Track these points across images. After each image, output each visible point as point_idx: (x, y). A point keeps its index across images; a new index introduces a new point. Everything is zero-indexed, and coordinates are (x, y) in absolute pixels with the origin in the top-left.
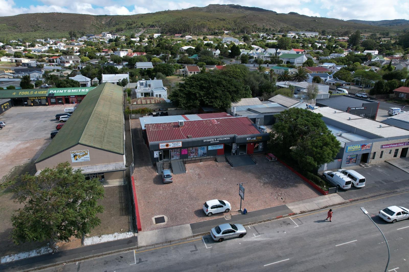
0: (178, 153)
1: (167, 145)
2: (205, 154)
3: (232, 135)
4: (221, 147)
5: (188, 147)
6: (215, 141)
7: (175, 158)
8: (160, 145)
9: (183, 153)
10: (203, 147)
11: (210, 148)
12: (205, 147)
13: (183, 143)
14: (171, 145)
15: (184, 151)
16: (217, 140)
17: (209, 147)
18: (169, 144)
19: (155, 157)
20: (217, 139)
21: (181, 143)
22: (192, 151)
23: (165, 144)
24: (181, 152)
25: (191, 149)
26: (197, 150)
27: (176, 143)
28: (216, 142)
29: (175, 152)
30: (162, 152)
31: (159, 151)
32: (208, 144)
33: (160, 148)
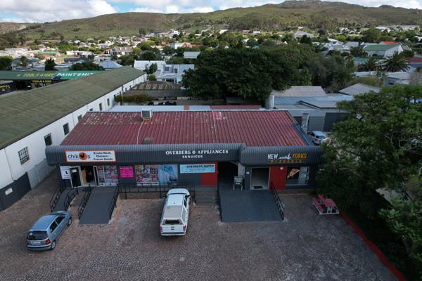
0: (113, 173)
1: (83, 156)
2: (175, 180)
3: (235, 146)
4: (211, 169)
5: (133, 164)
6: (192, 154)
7: (108, 184)
8: (68, 153)
9: (124, 175)
10: (168, 166)
11: (184, 169)
12: (174, 167)
13: (117, 154)
14: (92, 157)
15: (126, 171)
16: (197, 154)
17: (181, 166)
18: (87, 153)
19: (63, 177)
20: (197, 151)
21: (113, 153)
22: (145, 172)
23: (78, 153)
24: (119, 172)
25: (142, 167)
26: (155, 172)
27: (102, 152)
28: (195, 157)
29: (108, 172)
30: (77, 169)
31: (70, 167)
32: (179, 161)
33: (68, 160)
